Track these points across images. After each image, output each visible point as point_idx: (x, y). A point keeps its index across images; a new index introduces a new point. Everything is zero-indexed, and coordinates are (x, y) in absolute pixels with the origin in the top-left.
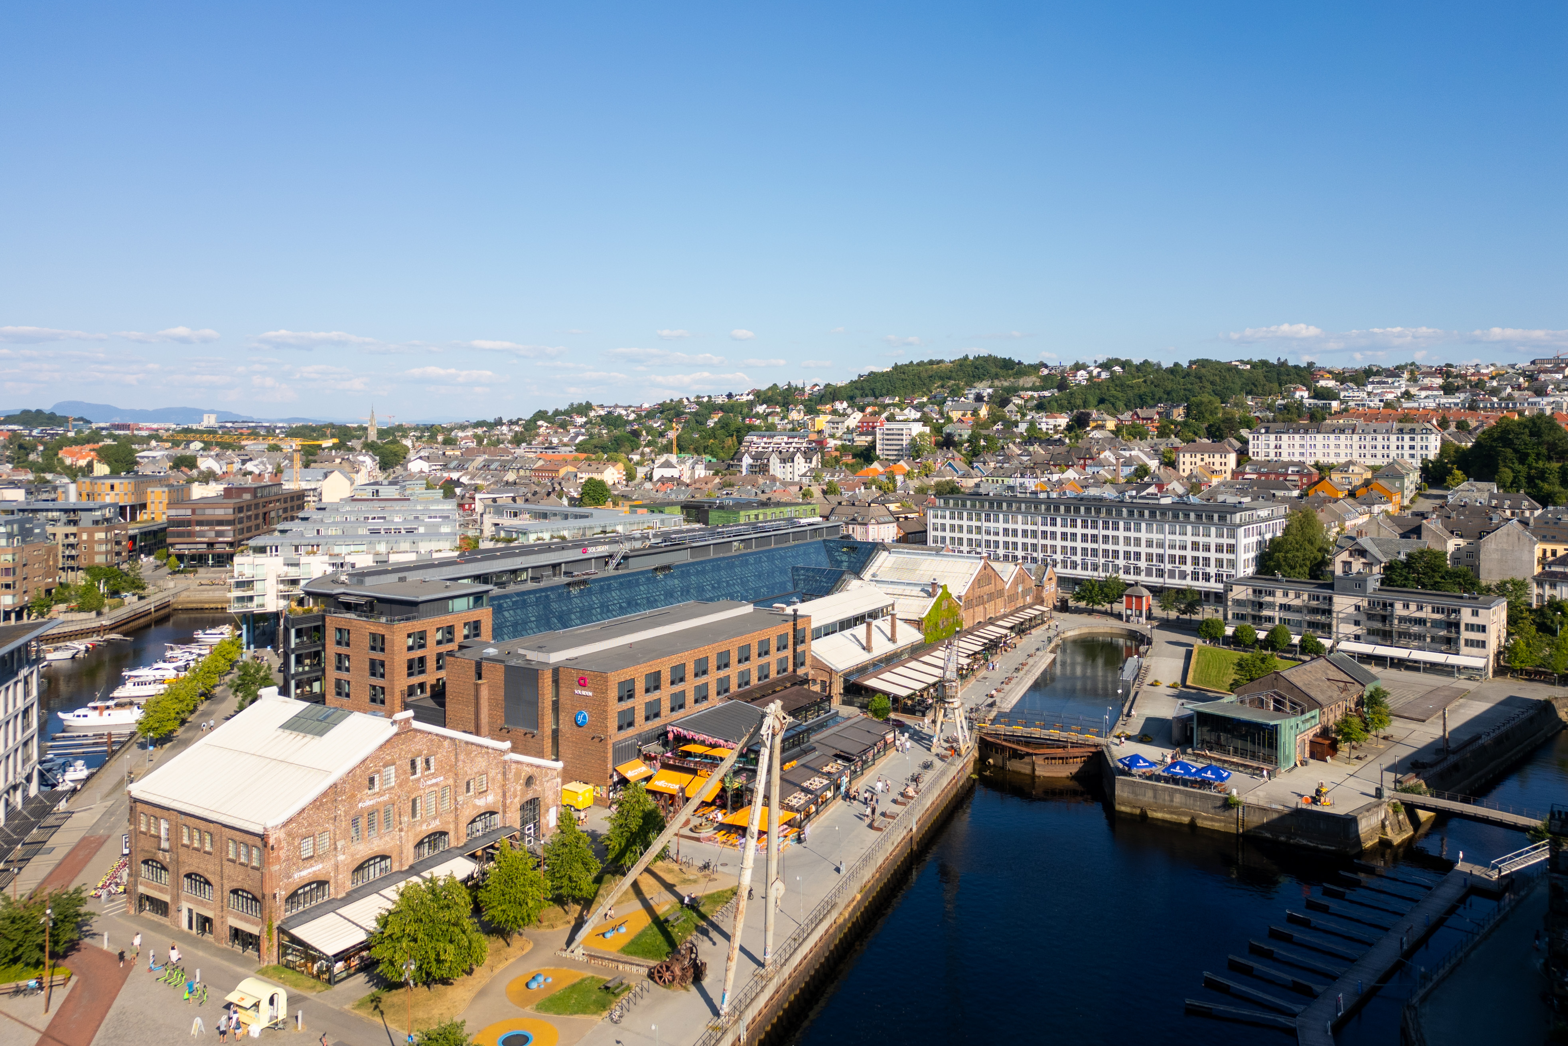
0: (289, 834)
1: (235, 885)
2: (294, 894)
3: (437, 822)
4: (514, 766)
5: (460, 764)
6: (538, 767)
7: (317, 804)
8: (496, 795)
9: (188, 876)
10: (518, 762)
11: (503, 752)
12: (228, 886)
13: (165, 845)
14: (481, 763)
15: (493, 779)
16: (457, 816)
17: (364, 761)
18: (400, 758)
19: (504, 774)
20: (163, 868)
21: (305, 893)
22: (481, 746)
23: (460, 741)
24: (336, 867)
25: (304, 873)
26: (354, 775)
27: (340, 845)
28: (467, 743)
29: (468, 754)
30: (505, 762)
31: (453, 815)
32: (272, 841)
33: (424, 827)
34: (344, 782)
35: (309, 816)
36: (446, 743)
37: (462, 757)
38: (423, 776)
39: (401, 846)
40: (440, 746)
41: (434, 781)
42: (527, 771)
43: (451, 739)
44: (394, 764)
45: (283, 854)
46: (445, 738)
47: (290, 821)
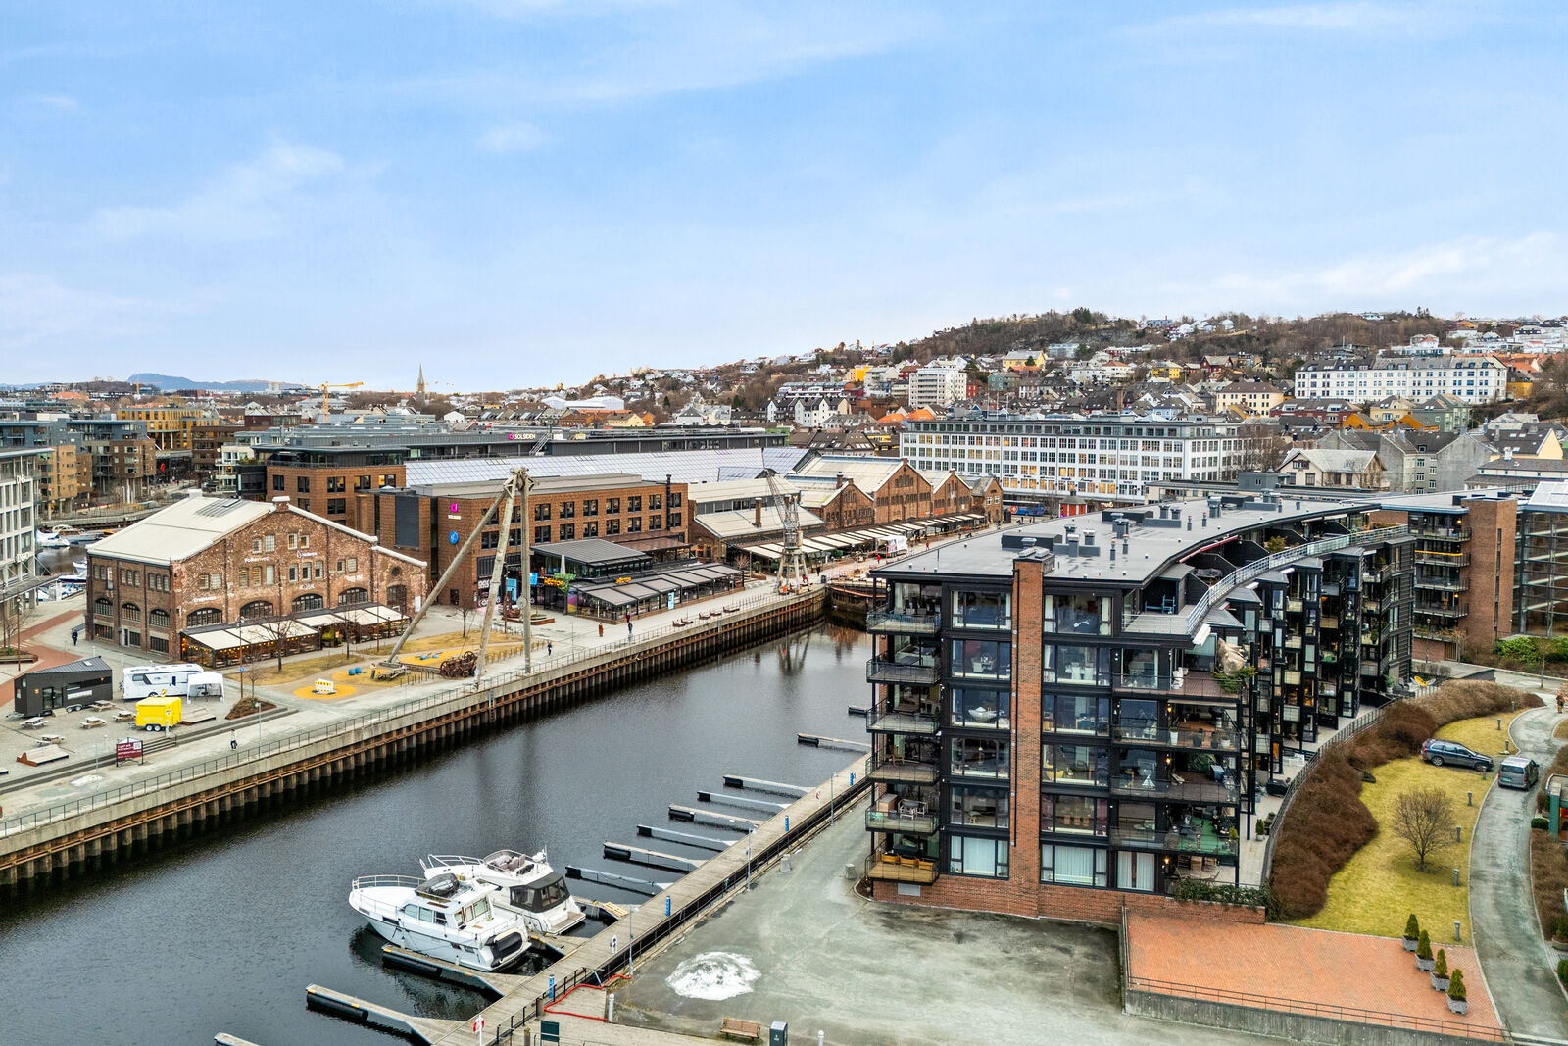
0: (189, 569)
1: (154, 606)
2: (194, 613)
3: (312, 586)
4: (380, 557)
5: (332, 545)
6: (403, 561)
7: (210, 551)
8: (365, 576)
9: (125, 606)
10: (384, 554)
11: (371, 544)
12: (150, 608)
13: (110, 586)
14: (352, 549)
15: (362, 563)
16: (329, 586)
17: (248, 528)
18: (279, 531)
19: (372, 561)
20: (110, 603)
21: (202, 615)
22: (351, 536)
23: (332, 527)
24: (227, 601)
25: (202, 600)
26: (241, 537)
27: (229, 585)
28: (337, 530)
29: (339, 540)
30: (372, 551)
31: (325, 584)
32: (175, 571)
33: (301, 588)
34: (233, 540)
35: (204, 559)
36: (319, 527)
37: (333, 540)
38: (299, 549)
39: (280, 597)
40: (314, 528)
41: (309, 554)
42: (392, 563)
43: (323, 525)
44: (274, 535)
45: (184, 582)
46: (318, 523)
47: (189, 559)
